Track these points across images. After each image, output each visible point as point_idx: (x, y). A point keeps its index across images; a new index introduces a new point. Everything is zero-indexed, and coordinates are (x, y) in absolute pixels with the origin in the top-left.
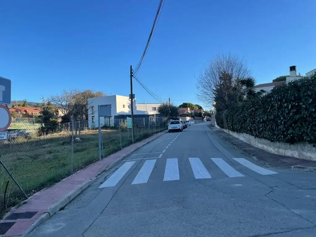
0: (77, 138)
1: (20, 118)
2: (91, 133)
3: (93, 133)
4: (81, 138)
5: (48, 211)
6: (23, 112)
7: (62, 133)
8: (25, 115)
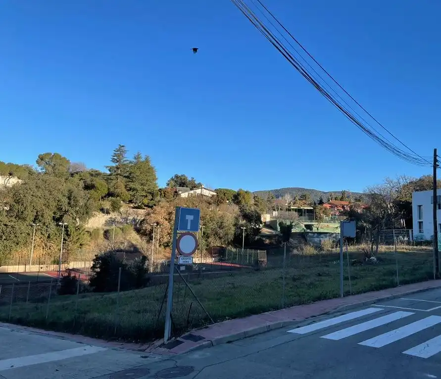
0: (372, 258)
1: (337, 217)
2: (405, 251)
3: (408, 251)
4: (378, 259)
5: (213, 340)
6: (340, 208)
7: (363, 246)
8: (342, 212)
